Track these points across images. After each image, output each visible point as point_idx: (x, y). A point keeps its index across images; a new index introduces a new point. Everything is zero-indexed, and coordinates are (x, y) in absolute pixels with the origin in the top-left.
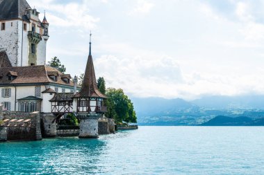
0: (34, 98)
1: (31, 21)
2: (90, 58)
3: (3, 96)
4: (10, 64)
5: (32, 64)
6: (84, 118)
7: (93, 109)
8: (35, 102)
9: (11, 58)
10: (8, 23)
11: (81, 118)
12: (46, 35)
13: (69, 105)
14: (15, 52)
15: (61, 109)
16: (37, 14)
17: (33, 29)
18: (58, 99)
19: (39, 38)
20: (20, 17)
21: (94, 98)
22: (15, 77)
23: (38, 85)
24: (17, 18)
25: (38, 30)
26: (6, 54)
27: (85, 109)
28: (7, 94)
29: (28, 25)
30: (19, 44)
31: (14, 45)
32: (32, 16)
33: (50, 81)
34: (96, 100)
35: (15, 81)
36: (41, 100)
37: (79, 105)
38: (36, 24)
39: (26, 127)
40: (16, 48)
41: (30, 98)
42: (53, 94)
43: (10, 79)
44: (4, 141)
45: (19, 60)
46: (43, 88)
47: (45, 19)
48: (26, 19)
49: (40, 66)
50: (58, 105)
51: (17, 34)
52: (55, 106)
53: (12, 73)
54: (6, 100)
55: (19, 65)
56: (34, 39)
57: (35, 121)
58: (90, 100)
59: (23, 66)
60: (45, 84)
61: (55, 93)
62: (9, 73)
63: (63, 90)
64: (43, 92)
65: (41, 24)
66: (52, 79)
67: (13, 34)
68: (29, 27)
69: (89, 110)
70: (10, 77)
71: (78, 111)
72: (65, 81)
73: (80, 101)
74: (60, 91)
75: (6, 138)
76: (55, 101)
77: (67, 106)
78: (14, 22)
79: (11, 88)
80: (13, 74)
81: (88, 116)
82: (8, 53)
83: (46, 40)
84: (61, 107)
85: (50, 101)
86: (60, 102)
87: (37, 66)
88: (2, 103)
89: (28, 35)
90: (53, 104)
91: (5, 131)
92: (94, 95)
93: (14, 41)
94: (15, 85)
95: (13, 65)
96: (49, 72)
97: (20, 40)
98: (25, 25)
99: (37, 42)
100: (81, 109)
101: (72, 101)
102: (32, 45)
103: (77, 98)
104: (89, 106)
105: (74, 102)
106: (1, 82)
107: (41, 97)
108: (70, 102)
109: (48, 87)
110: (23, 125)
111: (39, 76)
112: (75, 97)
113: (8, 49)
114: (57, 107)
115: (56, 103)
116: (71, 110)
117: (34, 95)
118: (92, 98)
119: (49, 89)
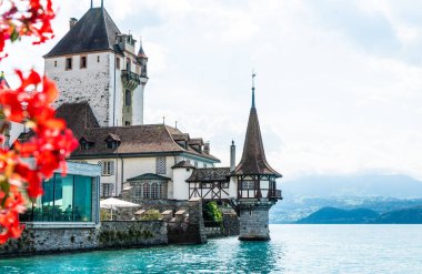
0: (156, 176)
1: (126, 54)
2: (253, 112)
4: (97, 123)
5: (127, 123)
6: (250, 209)
7: (265, 194)
8: (158, 182)
9: (99, 113)
10: (91, 57)
12: (145, 77)
13: (220, 188)
14: (105, 103)
15: (207, 193)
16: (133, 42)
17: (128, 65)
18: (199, 178)
19: (136, 80)
20: (111, 47)
21: (266, 175)
22: (118, 143)
23: (161, 155)
24: (107, 49)
25: (134, 68)
26: (89, 107)
27: (252, 194)
28: (107, 170)
29: (121, 59)
30: (111, 90)
31: (102, 92)
32: (128, 47)
34: (269, 180)
35: (122, 149)
36: (169, 179)
37: (240, 188)
38: (132, 58)
39: (181, 222)
40: (105, 97)
41: (149, 176)
42: (191, 171)
43: (110, 146)
44: (163, 245)
45: (111, 117)
46: (170, 161)
47: (141, 51)
48: (119, 51)
49: (157, 126)
50: (201, 188)
51: (107, 74)
52: (195, 189)
55: (111, 125)
56: (132, 80)
57: (198, 214)
58: (259, 179)
61: (194, 168)
62: (110, 137)
63: (196, 163)
64: (173, 168)
65: (137, 58)
66: (182, 146)
67: (102, 75)
68: (123, 62)
69: (258, 196)
70: (111, 143)
71: (239, 196)
72: (196, 150)
73: (242, 180)
74: (201, 165)
75: (165, 239)
76: (195, 182)
77: (216, 190)
78: (103, 55)
79: (114, 160)
80: (115, 139)
81: (257, 205)
82: (92, 104)
83: (144, 84)
84: (205, 191)
86: (203, 183)
89: (122, 77)
90: (192, 185)
91: (164, 230)
92: (266, 172)
93: (103, 86)
94: (122, 156)
95: (102, 124)
97: (112, 84)
98: (118, 59)
99: (133, 87)
100: (245, 194)
101: (228, 180)
102: (127, 92)
103: (238, 176)
104: (259, 190)
105: (232, 182)
106: (96, 152)
107: (167, 175)
108: (221, 182)
109: (181, 159)
110: (174, 219)
111: (159, 141)
112: (234, 175)
113: (92, 99)
114: (199, 191)
115: (198, 185)
116: (224, 196)
117: (154, 172)
118: (263, 175)
119: (183, 162)
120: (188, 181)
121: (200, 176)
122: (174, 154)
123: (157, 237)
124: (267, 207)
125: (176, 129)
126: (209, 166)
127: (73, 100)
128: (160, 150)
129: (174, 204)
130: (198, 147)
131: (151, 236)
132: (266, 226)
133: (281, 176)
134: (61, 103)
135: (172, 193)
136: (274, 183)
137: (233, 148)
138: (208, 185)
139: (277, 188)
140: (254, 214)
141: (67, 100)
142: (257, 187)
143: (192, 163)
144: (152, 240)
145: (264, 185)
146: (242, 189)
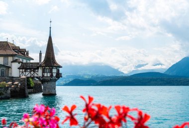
0: (3, 66)
2: (50, 38)
6: (48, 81)
7: (54, 75)
8: (4, 68)
11: (44, 80)
13: (34, 72)
15: (28, 74)
23: (6, 56)
27: (49, 75)
33: (16, 53)
34: (56, 69)
36: (9, 67)
37: (43, 72)
42: (21, 64)
44: (8, 98)
46: (10, 59)
49: (4, 42)
52: (23, 72)
58: (52, 68)
61: (22, 63)
64: (12, 62)
69: (52, 76)
71: (43, 76)
73: (45, 69)
74: (25, 61)
75: (9, 96)
76: (23, 69)
77: (32, 73)
81: (51, 80)
86: (26, 69)
90: (21, 70)
91: (9, 91)
92: (55, 65)
96: (13, 47)
100: (45, 75)
101: (38, 68)
103: (43, 67)
105: (40, 69)
107: (9, 65)
108: (35, 69)
109: (16, 58)
110: (13, 86)
111: (5, 49)
112: (41, 66)
114: (24, 73)
115: (24, 70)
116: (36, 75)
117: (3, 64)
118: (54, 67)
119: (17, 60)
120: (19, 68)
121: (25, 66)
122: (12, 56)
123: (5, 95)
124: (55, 81)
125: (13, 44)
126: (28, 62)
128: (5, 54)
129: (12, 79)
130: (23, 53)
131: (3, 94)
132: (55, 89)
133: (61, 67)
135: (11, 74)
136: (59, 70)
137: (40, 54)
138: (29, 70)
139: (60, 72)
140: (49, 84)
142: (51, 72)
143: (21, 60)
144: (3, 96)
145: (54, 71)
146: (44, 73)
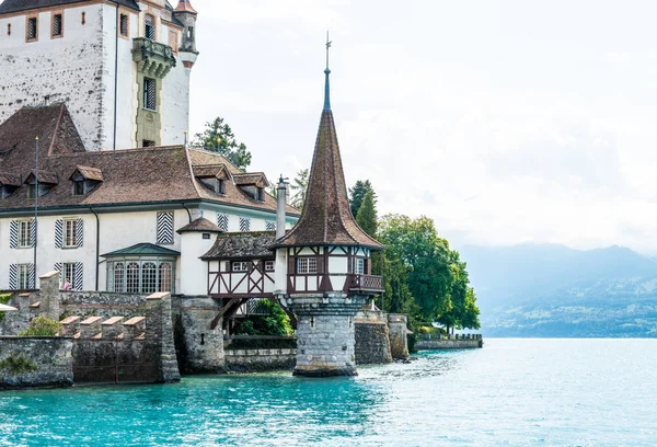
0: (155, 249)
1: (142, 6)
2: (327, 117)
3: (58, 245)
4: (80, 144)
5: (146, 143)
6: (311, 313)
7: (338, 284)
8: (156, 261)
9: (83, 124)
10: (71, 14)
11: (299, 313)
12: (190, 50)
13: (263, 272)
14: (94, 105)
15: (239, 283)
17: (149, 29)
18: (229, 254)
19: (166, 59)
21: (341, 246)
22: (95, 184)
23: (165, 207)
25: (163, 35)
26: (66, 113)
27: (313, 283)
28: (71, 237)
29: (132, 17)
30: (108, 80)
31: (89, 84)
33: (203, 194)
34: (348, 255)
35: (96, 198)
36: (177, 255)
37: (292, 272)
38: (155, 11)
39: (132, 340)
40: (96, 92)
41: (142, 249)
42: (214, 237)
43: (79, 191)
44: (63, 384)
45: (107, 132)
46: (181, 218)
49: (172, 149)
50: (230, 271)
51: (98, 47)
52: (219, 274)
53: (88, 172)
54: (71, 255)
55: (107, 146)
56: (152, 63)
57: (159, 323)
58: (327, 254)
59: (119, 147)
60: (189, 204)
61: (219, 232)
62: (78, 172)
63: (244, 224)
64: (180, 232)
65: (174, 13)
66: (209, 188)
67: (89, 49)
68: (136, 25)
69: (325, 287)
70: (81, 184)
71: (291, 289)
72: (249, 196)
73: (296, 257)
74: (234, 225)
75: (69, 375)
76: (219, 259)
77: (256, 275)
78: (91, 10)
79: (84, 217)
80: (88, 175)
81: (322, 306)
82: (72, 108)
83: (188, 64)
84: (237, 277)
85: (203, 259)
86: (233, 262)
87: (163, 149)
88: (57, 266)
89: (134, 52)
90: (214, 266)
91: (65, 355)
92: (340, 238)
93: (92, 71)
94: (97, 210)
95: (90, 147)
96: (197, 168)
97: (109, 66)
98: (124, 18)
99: (161, 72)
100: (300, 284)
101: (273, 258)
102: (147, 81)
103: (288, 247)
104: (326, 275)
105: (279, 261)
106: (53, 202)
107: (176, 245)
108: (264, 259)
109: (197, 214)
111: (168, 179)
112: (281, 244)
113: (73, 96)
114: (226, 277)
115: (223, 269)
117: (154, 242)
118: (335, 247)
119: (199, 221)
120: (207, 258)
121: (229, 248)
123: (45, 368)
127: (41, 100)
128: (163, 198)
134: (18, 107)
140: (318, 323)
141: (30, 101)
142: (324, 274)
145: (338, 265)
146: (295, 274)
